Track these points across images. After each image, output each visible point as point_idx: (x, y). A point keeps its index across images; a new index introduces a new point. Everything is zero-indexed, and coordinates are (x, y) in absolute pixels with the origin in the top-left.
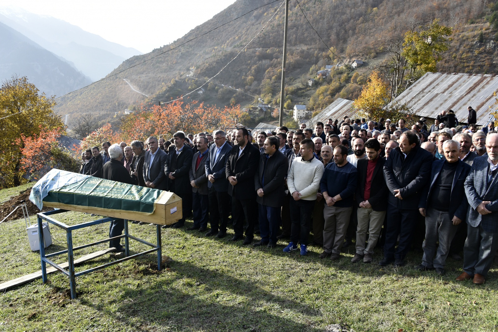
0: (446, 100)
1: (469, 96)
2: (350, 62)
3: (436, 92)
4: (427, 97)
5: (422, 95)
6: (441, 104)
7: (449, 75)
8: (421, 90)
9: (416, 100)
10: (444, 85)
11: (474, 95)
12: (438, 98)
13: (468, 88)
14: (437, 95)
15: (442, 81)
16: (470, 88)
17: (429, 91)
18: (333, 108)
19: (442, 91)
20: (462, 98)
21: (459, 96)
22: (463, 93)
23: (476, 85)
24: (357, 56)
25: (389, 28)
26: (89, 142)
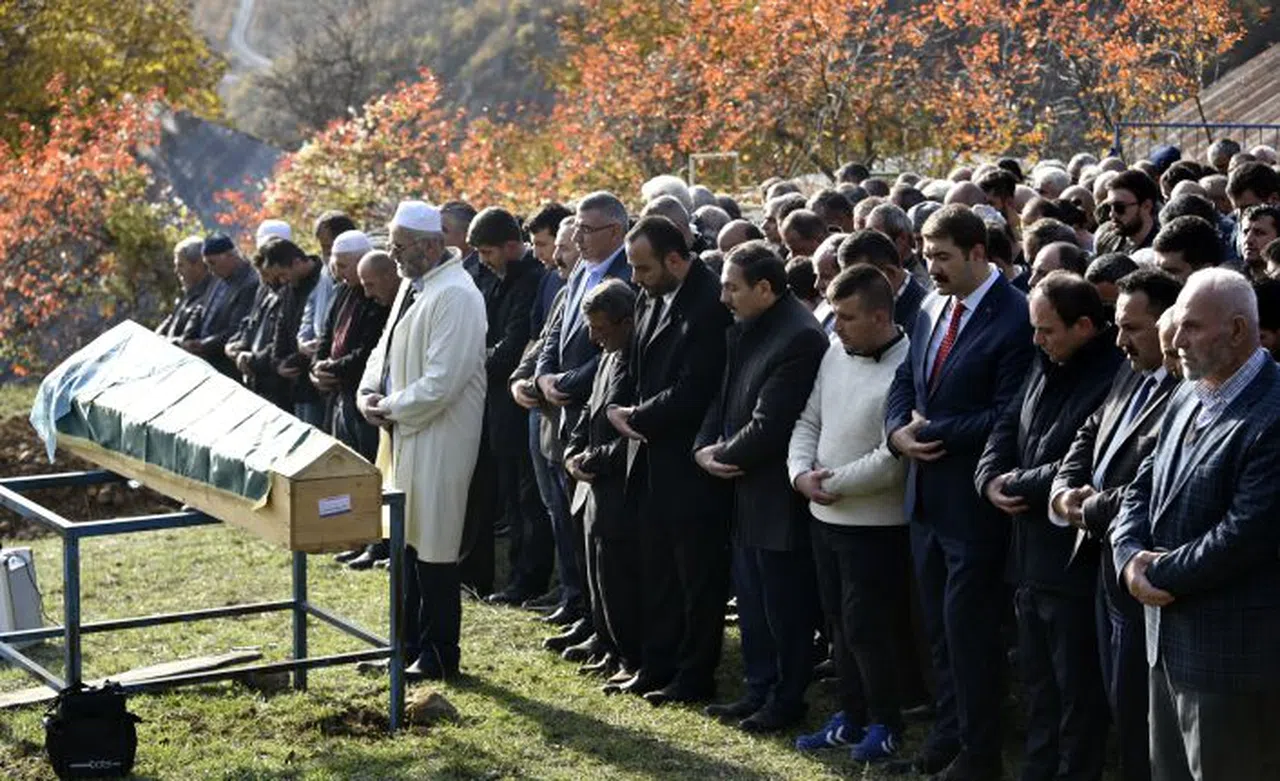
26: (310, 182)
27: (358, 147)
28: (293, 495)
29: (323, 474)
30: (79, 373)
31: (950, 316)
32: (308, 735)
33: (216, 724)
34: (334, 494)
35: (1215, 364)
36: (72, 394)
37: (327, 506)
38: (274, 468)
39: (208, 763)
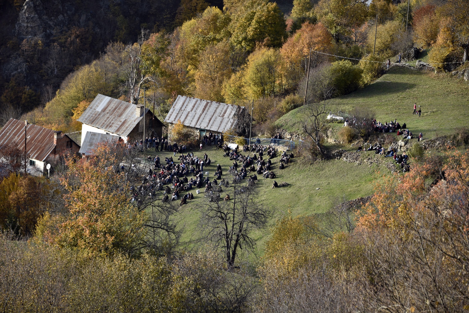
0: (194, 116)
3: (187, 110)
5: (181, 112)
7: (190, 99)
8: (179, 108)
9: (179, 115)
10: (191, 106)
12: (190, 114)
15: (189, 102)
16: (203, 109)
17: (184, 110)
19: (191, 110)
21: (200, 114)
23: (205, 107)
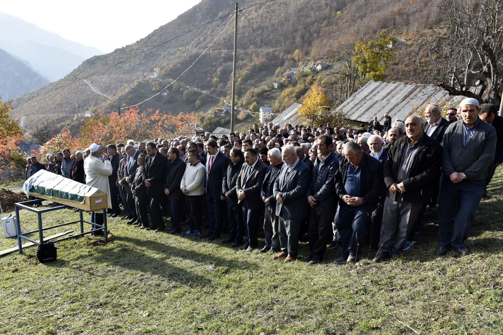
0: (384, 107)
1: (404, 103)
2: (314, 64)
3: (376, 99)
4: (369, 103)
5: (364, 102)
6: (380, 110)
7: (388, 84)
8: (363, 97)
10: (384, 93)
11: (408, 102)
12: (377, 105)
13: (403, 96)
14: (377, 101)
15: (382, 89)
16: (405, 96)
17: (371, 99)
18: (290, 112)
19: (382, 98)
20: (397, 105)
21: (395, 103)
22: (399, 100)
23: (410, 93)
24: (322, 59)
25: (352, 31)
26: (49, 148)
27: (57, 142)
28: (90, 200)
29: (96, 196)
30: (33, 180)
31: (211, 159)
32: (90, 246)
33: (69, 246)
34: (98, 199)
35: (291, 162)
36: (32, 184)
37: (97, 202)
38: (85, 195)
39: (72, 255)
